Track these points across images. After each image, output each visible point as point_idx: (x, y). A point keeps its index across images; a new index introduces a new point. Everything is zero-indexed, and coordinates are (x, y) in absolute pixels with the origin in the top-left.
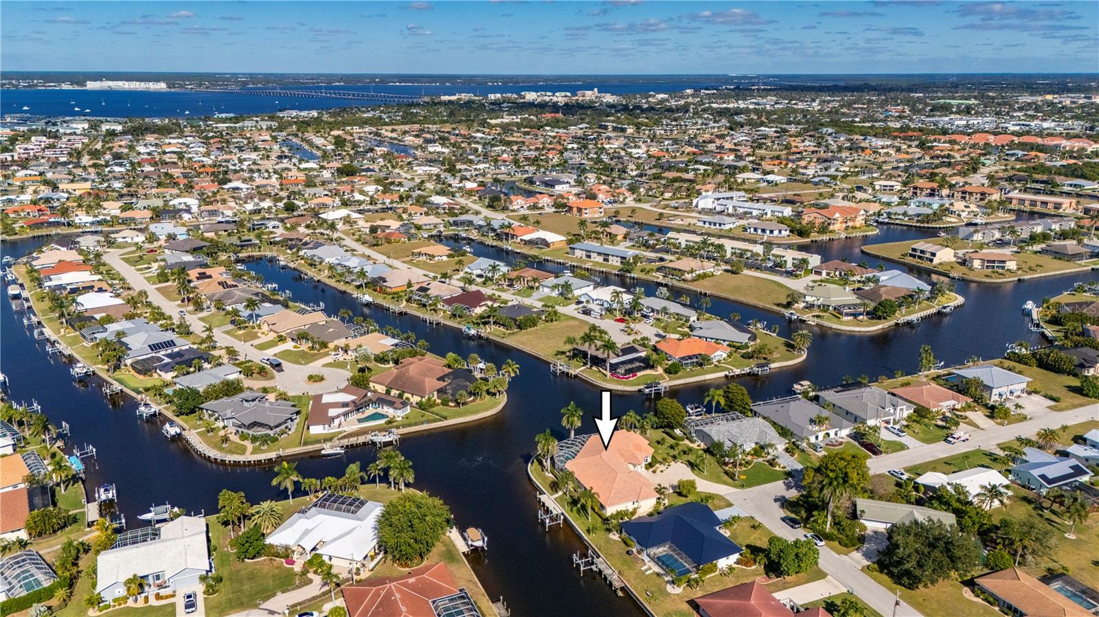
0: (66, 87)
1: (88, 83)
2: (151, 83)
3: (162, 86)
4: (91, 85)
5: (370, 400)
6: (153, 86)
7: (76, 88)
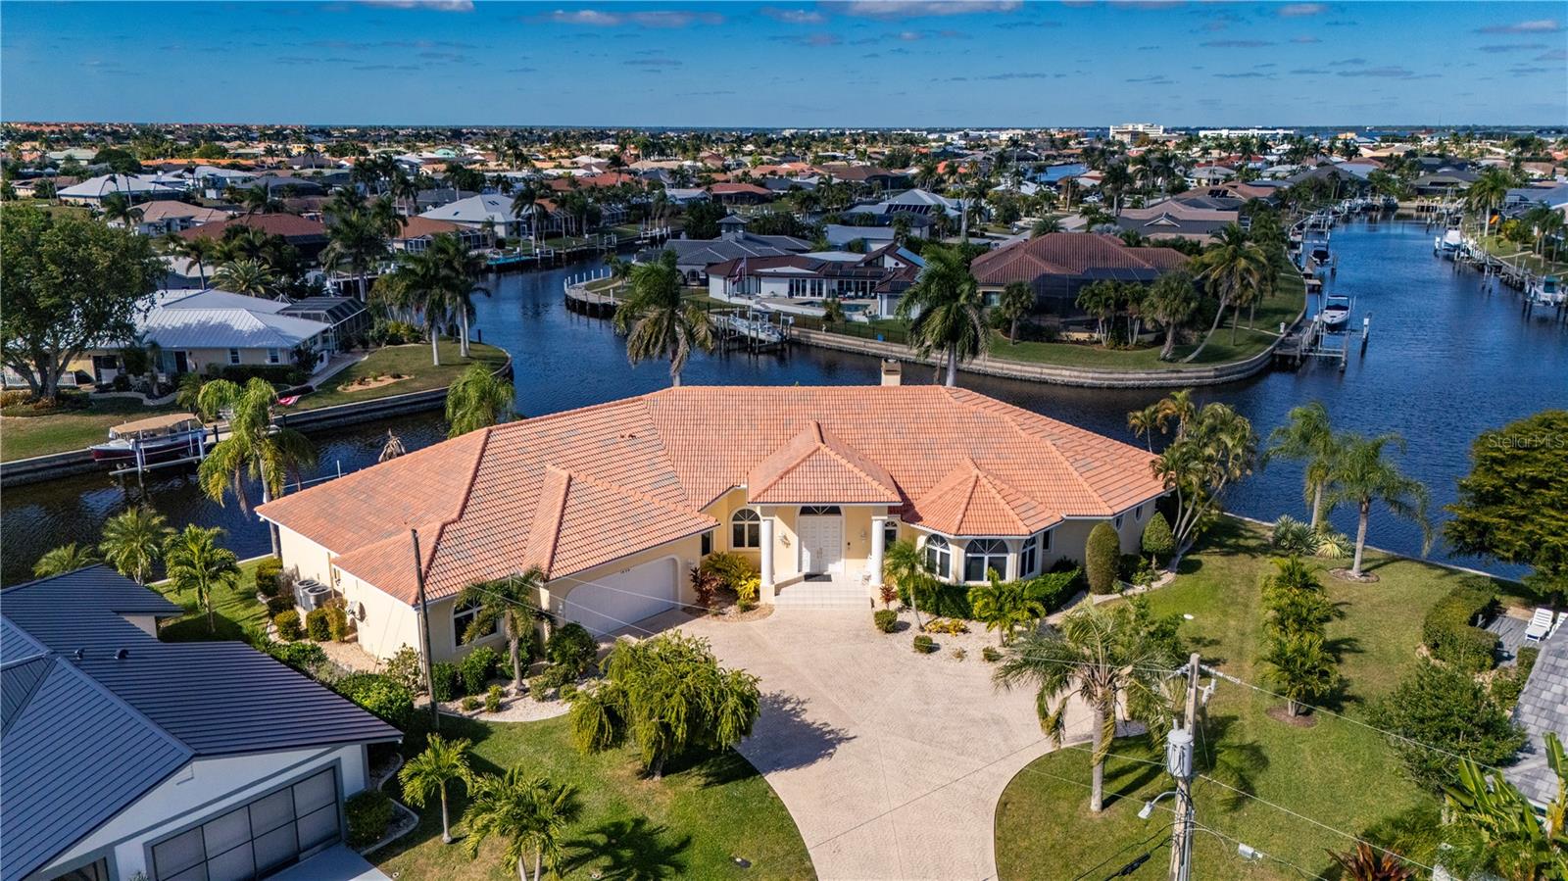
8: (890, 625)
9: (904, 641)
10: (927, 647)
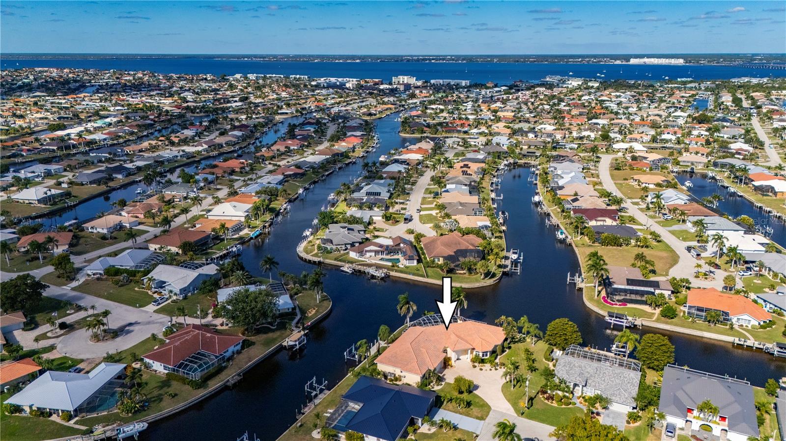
0: (618, 62)
1: (632, 60)
2: (673, 60)
3: (681, 62)
4: (633, 61)
5: (400, 249)
6: (673, 62)
7: (624, 63)
8: (474, 367)
9: (478, 369)
10: (481, 369)
